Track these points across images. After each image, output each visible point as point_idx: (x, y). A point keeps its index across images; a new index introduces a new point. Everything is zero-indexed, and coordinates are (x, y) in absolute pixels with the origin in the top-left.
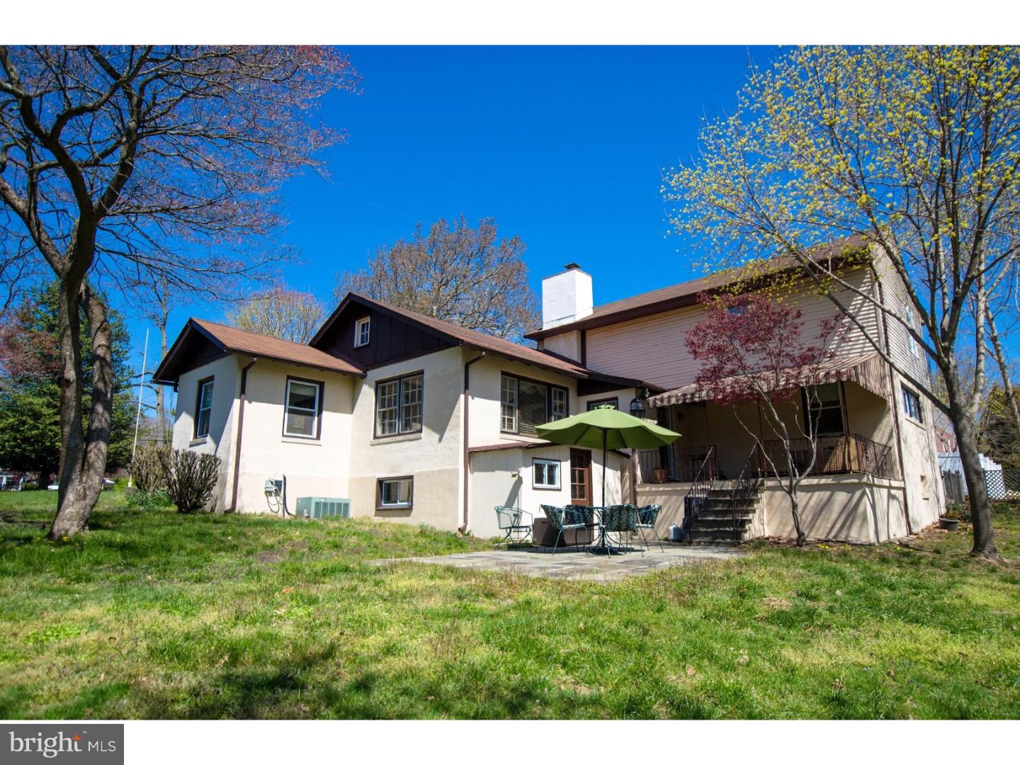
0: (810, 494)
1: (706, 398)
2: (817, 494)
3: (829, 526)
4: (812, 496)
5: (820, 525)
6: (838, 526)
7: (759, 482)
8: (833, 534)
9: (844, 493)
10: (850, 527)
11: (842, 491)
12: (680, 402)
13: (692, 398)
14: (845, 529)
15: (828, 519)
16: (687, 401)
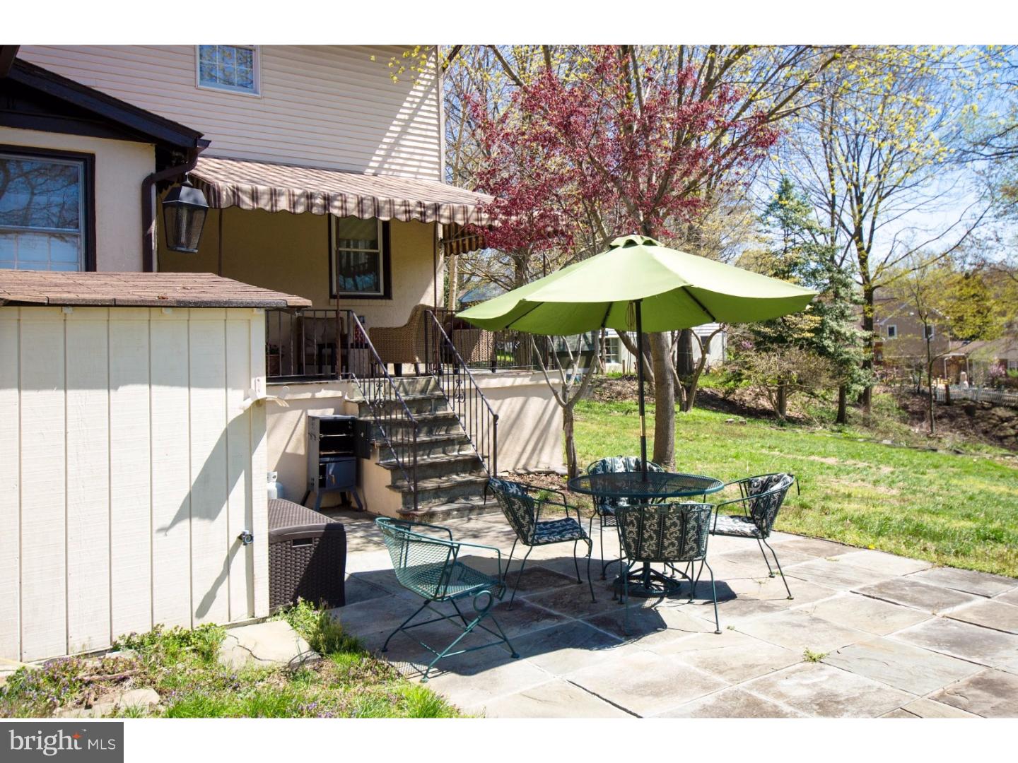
0: (500, 401)
1: (355, 213)
2: (508, 401)
3: (519, 449)
4: (501, 404)
5: (508, 450)
6: (529, 448)
7: (432, 383)
8: (523, 462)
9: (540, 400)
10: (541, 450)
11: (539, 396)
12: (300, 209)
13: (326, 207)
14: (537, 452)
15: (519, 439)
16: (315, 211)
